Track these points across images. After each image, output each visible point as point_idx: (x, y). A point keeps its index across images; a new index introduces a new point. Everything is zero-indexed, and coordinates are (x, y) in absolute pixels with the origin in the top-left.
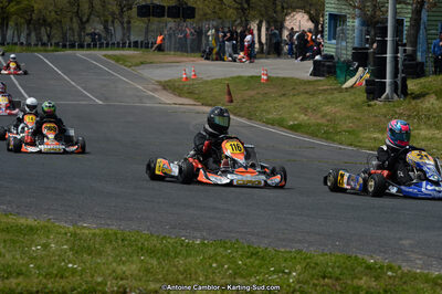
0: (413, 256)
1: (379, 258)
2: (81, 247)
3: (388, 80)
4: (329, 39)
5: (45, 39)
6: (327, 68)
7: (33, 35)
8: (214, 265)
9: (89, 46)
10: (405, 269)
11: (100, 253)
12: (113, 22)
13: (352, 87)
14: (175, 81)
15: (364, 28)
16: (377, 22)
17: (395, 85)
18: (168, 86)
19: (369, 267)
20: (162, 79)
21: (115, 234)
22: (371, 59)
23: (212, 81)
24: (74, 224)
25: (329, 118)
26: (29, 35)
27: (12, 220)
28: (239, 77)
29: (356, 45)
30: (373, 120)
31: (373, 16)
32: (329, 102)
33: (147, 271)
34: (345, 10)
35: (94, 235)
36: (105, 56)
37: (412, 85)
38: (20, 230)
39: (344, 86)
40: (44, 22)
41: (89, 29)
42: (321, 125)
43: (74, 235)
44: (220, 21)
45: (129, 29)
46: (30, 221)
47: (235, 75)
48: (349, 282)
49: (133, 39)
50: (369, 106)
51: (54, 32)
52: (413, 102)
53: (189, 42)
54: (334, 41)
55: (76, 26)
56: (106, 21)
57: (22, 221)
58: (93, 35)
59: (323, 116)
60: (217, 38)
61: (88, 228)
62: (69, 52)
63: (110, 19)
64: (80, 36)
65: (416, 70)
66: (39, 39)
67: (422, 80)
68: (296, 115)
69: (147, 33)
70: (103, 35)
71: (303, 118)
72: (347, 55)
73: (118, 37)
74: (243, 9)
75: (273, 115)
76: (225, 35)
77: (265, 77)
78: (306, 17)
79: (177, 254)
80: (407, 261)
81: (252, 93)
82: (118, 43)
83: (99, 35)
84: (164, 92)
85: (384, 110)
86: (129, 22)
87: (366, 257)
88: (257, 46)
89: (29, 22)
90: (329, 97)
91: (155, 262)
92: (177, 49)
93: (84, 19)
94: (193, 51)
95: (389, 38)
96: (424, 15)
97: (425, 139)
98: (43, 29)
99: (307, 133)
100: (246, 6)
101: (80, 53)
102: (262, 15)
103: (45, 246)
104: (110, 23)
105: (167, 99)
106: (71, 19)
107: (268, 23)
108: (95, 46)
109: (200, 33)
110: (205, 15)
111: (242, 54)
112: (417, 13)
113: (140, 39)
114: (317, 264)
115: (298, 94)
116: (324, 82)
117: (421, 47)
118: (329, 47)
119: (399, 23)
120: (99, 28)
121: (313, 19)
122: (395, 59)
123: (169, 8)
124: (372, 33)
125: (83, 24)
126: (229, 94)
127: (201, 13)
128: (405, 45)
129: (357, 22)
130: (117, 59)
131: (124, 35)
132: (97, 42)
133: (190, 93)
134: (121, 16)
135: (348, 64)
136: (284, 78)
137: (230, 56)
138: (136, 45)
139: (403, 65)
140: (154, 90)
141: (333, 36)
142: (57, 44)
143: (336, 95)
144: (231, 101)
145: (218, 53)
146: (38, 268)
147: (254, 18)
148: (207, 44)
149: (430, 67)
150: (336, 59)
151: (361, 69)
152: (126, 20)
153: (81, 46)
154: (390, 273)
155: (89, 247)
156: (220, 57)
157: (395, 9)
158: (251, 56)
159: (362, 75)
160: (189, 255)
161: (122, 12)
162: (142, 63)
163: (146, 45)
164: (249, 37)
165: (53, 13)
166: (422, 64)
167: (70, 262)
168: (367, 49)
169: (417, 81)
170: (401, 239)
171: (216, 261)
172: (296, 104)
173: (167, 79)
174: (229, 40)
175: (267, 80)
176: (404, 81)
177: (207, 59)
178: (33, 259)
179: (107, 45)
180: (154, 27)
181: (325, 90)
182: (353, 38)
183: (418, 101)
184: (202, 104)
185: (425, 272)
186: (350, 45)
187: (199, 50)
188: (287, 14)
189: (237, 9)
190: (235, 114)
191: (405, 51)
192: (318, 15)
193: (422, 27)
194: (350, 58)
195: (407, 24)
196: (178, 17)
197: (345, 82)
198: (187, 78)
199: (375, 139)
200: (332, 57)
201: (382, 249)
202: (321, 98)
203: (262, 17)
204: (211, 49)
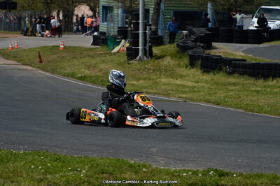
0: (158, 158)
1: (137, 160)
3: (140, 48)
4: (103, 22)
6: (101, 40)
8: (33, 167)
10: (154, 167)
13: (118, 52)
14: (4, 49)
15: (125, 15)
16: (133, 11)
17: (145, 50)
18: (0, 53)
19: (131, 166)
22: (129, 34)
23: (29, 50)
25: (103, 71)
28: (46, 47)
29: (120, 26)
30: (132, 73)
31: (130, 7)
32: (103, 61)
34: (113, 4)
37: (156, 50)
39: (113, 51)
42: (99, 76)
44: (33, 11)
47: (43, 45)
48: (119, 176)
50: (129, 64)
52: (157, 61)
53: (13, 24)
54: (106, 23)
59: (100, 71)
60: (31, 22)
65: (158, 41)
67: (162, 47)
68: (83, 70)
71: (87, 72)
72: (114, 32)
74: (47, 3)
75: (68, 71)
77: (62, 47)
78: (88, 8)
79: (8, 161)
80: (155, 161)
81: (55, 56)
85: (138, 67)
87: (129, 160)
90: (103, 59)
92: (5, 29)
94: (15, 30)
95: (140, 21)
96: (162, 6)
97: (164, 84)
99: (90, 82)
100: (49, 1)
107: (64, 12)
109: (20, 19)
110: (23, 7)
111: (47, 32)
112: (158, 4)
114: (98, 165)
115: (84, 57)
116: (100, 49)
117: (161, 26)
118: (103, 27)
119: (146, 12)
121: (93, 9)
122: (145, 34)
124: (130, 18)
126: (40, 57)
127: (21, 6)
128: (150, 25)
129: (120, 11)
133: (15, 57)
135: (115, 38)
136: (74, 47)
137: (40, 33)
139: (150, 38)
141: (105, 20)
143: (108, 57)
144: (41, 62)
145: (32, 32)
147: (55, 8)
148: (25, 26)
149: (166, 39)
150: (107, 35)
151: (123, 40)
154: (144, 169)
156: (33, 34)
157: (144, 2)
159: (124, 44)
160: (16, 161)
166: (161, 38)
168: (127, 28)
169: (159, 48)
170: (150, 148)
171: (34, 164)
172: (83, 63)
174: (39, 23)
175: (64, 48)
176: (151, 47)
177: (25, 35)
181: (101, 54)
182: (118, 21)
183: (160, 60)
184: (23, 64)
185: (167, 168)
186: (116, 25)
187: (19, 30)
188: (76, 6)
189: (44, 3)
190: (44, 70)
191: (151, 29)
192: (95, 7)
193: (161, 14)
194: (116, 34)
195: (151, 12)
196: (6, 8)
197: (113, 49)
198: (12, 48)
199: (133, 85)
200: (105, 33)
201: (139, 154)
202: (98, 59)
203: (60, 8)
204: (28, 29)
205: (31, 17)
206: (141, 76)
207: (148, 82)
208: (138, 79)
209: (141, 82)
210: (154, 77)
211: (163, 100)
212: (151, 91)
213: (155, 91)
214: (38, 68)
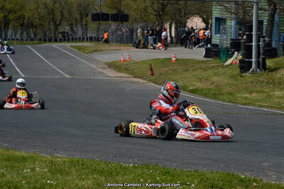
0: (270, 173)
1: (248, 174)
2: (55, 170)
3: (253, 60)
4: (216, 34)
5: (32, 36)
6: (213, 52)
7: (25, 33)
8: (142, 180)
9: (61, 40)
10: (265, 181)
11: (68, 174)
12: (76, 25)
13: (230, 64)
14: (116, 62)
15: (238, 27)
16: (246, 23)
17: (258, 63)
18: (112, 66)
19: (241, 180)
20: (108, 61)
21: (78, 161)
22: (242, 46)
23: (140, 62)
24: (52, 155)
25: (215, 84)
26: (22, 33)
27: (11, 153)
28: (158, 59)
29: (233, 38)
30: (245, 85)
31: (244, 19)
33: (99, 184)
34: (226, 15)
35: (64, 162)
36: (71, 46)
37: (269, 63)
38: (16, 159)
39: (226, 64)
40: (32, 25)
41: (61, 29)
42: (211, 89)
43: (51, 162)
44: (145, 23)
45: (86, 29)
46: (23, 154)
47: (155, 58)
49: (89, 35)
50: (241, 76)
51: (38, 31)
52: (270, 74)
53: (125, 37)
54: (218, 35)
55: (52, 27)
56: (72, 24)
57: (18, 153)
58: (63, 33)
59: (212, 84)
60: (143, 34)
61: (61, 157)
62: (48, 44)
63: (74, 22)
64: (55, 33)
65: (271, 53)
66: (29, 36)
67: (276, 59)
68: (195, 83)
69: (98, 32)
70: (70, 33)
71: (199, 84)
72: (227, 44)
73: (80, 34)
74: (160, 15)
75: (181, 83)
76: (148, 32)
77: (174, 59)
78: (201, 20)
79: (118, 174)
80: (266, 176)
81: (166, 69)
82: (80, 38)
83: (67, 33)
84: (110, 69)
85: (251, 79)
86: (86, 25)
87: (239, 174)
88: (169, 39)
89: (22, 25)
90: (216, 71)
91: (103, 179)
92: (117, 42)
93: (58, 23)
94: (127, 43)
95: (254, 33)
96: (276, 17)
97: (278, 97)
98: (31, 30)
99: (201, 95)
100: (162, 13)
101: (55, 45)
102: (172, 19)
103: (33, 170)
104: (74, 25)
105: (112, 74)
106: (49, 23)
107: (176, 24)
108: (65, 40)
109: (132, 31)
110: (136, 19)
111: (159, 44)
112: (272, 16)
113: (94, 35)
114: (207, 179)
115: (196, 70)
116: (212, 62)
117: (275, 38)
118: (216, 40)
119: (260, 23)
120: (67, 29)
121: (205, 21)
122: (258, 46)
123: (112, 15)
124: (243, 30)
125: (57, 26)
126: (151, 70)
127: (133, 18)
128: (264, 37)
129: (233, 23)
130: (79, 48)
131: (83, 33)
132: (66, 38)
133: (126, 70)
134: (82, 21)
135: (227, 50)
136: (186, 60)
137: (152, 45)
138: (91, 39)
139: (263, 50)
140: (103, 68)
141: (218, 31)
142: (40, 40)
143: (220, 69)
144: (153, 75)
145: (144, 44)
146: (28, 183)
147: (167, 21)
148: (137, 38)
149: (281, 51)
150: (220, 47)
151: (236, 53)
152: (84, 23)
153: (56, 41)
154: (254, 184)
155: (61, 170)
157: (257, 14)
158: (166, 46)
159: (237, 56)
160: (125, 174)
161: (82, 18)
162: (95, 51)
163: (98, 40)
164: (164, 33)
165: (38, 20)
166: (275, 50)
167: (49, 180)
168: (240, 40)
169: (273, 60)
170: (262, 162)
171: (143, 178)
172: (194, 76)
173: (111, 61)
174: (151, 35)
175: (176, 61)
176: (264, 60)
177: (137, 47)
178: (24, 178)
179: (73, 40)
180: (102, 27)
181: (213, 67)
182: (231, 33)
183: (273, 73)
184: (134, 77)
185: (278, 183)
186: (229, 37)
187: (131, 42)
188: (188, 18)
189: (156, 15)
190: (155, 83)
191: (264, 41)
192: (208, 18)
193: (275, 25)
194: (229, 46)
195: (265, 23)
196: (118, 20)
197: (226, 61)
198: (124, 60)
199: (246, 98)
200: (217, 45)
201: (250, 169)
202: (210, 72)
203: (172, 20)
204: (140, 41)
205: (143, 30)
206: (254, 89)
207: (261, 94)
208: (251, 92)
209: (254, 95)
210: (268, 90)
211: (276, 114)
212: (264, 104)
213: (268, 105)
214: (150, 80)
